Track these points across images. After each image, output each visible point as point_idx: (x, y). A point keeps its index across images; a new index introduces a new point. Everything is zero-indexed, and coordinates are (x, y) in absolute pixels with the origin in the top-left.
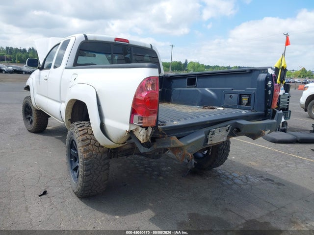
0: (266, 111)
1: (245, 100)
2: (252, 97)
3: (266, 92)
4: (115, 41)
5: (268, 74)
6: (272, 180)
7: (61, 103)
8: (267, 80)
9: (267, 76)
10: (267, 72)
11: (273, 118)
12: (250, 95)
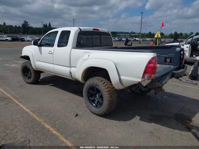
0: (180, 66)
1: (168, 60)
2: (173, 59)
3: (180, 57)
4: (93, 30)
5: (181, 48)
6: (172, 96)
7: (71, 68)
8: (181, 51)
9: (180, 49)
10: (181, 47)
11: (183, 68)
12: (171, 58)
